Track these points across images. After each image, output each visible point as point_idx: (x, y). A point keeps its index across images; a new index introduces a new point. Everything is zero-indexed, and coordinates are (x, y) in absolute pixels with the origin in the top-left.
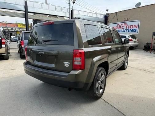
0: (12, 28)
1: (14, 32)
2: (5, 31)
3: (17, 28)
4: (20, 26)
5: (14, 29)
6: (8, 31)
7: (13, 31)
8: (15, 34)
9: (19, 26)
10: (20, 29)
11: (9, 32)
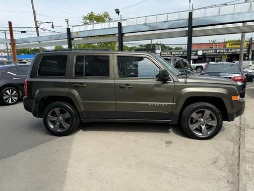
0: (215, 50)
1: (218, 56)
2: (205, 56)
3: (225, 48)
4: (230, 45)
5: (218, 51)
6: (208, 55)
7: (216, 55)
8: (220, 59)
9: (228, 46)
10: (228, 50)
11: (210, 56)
